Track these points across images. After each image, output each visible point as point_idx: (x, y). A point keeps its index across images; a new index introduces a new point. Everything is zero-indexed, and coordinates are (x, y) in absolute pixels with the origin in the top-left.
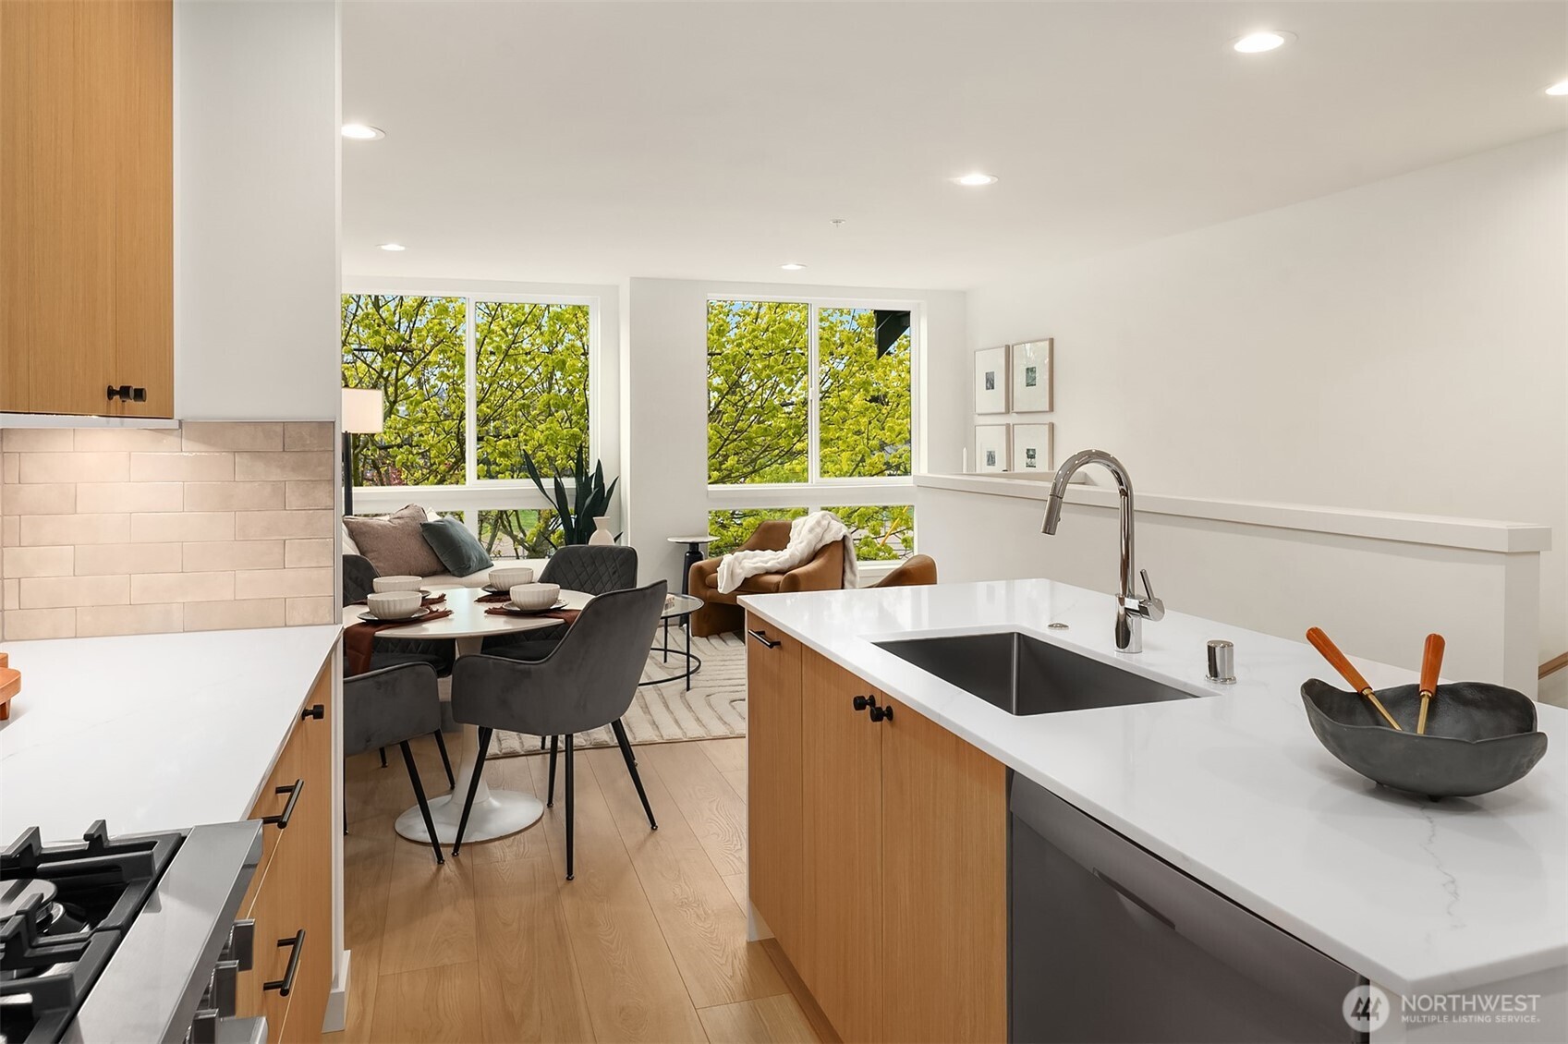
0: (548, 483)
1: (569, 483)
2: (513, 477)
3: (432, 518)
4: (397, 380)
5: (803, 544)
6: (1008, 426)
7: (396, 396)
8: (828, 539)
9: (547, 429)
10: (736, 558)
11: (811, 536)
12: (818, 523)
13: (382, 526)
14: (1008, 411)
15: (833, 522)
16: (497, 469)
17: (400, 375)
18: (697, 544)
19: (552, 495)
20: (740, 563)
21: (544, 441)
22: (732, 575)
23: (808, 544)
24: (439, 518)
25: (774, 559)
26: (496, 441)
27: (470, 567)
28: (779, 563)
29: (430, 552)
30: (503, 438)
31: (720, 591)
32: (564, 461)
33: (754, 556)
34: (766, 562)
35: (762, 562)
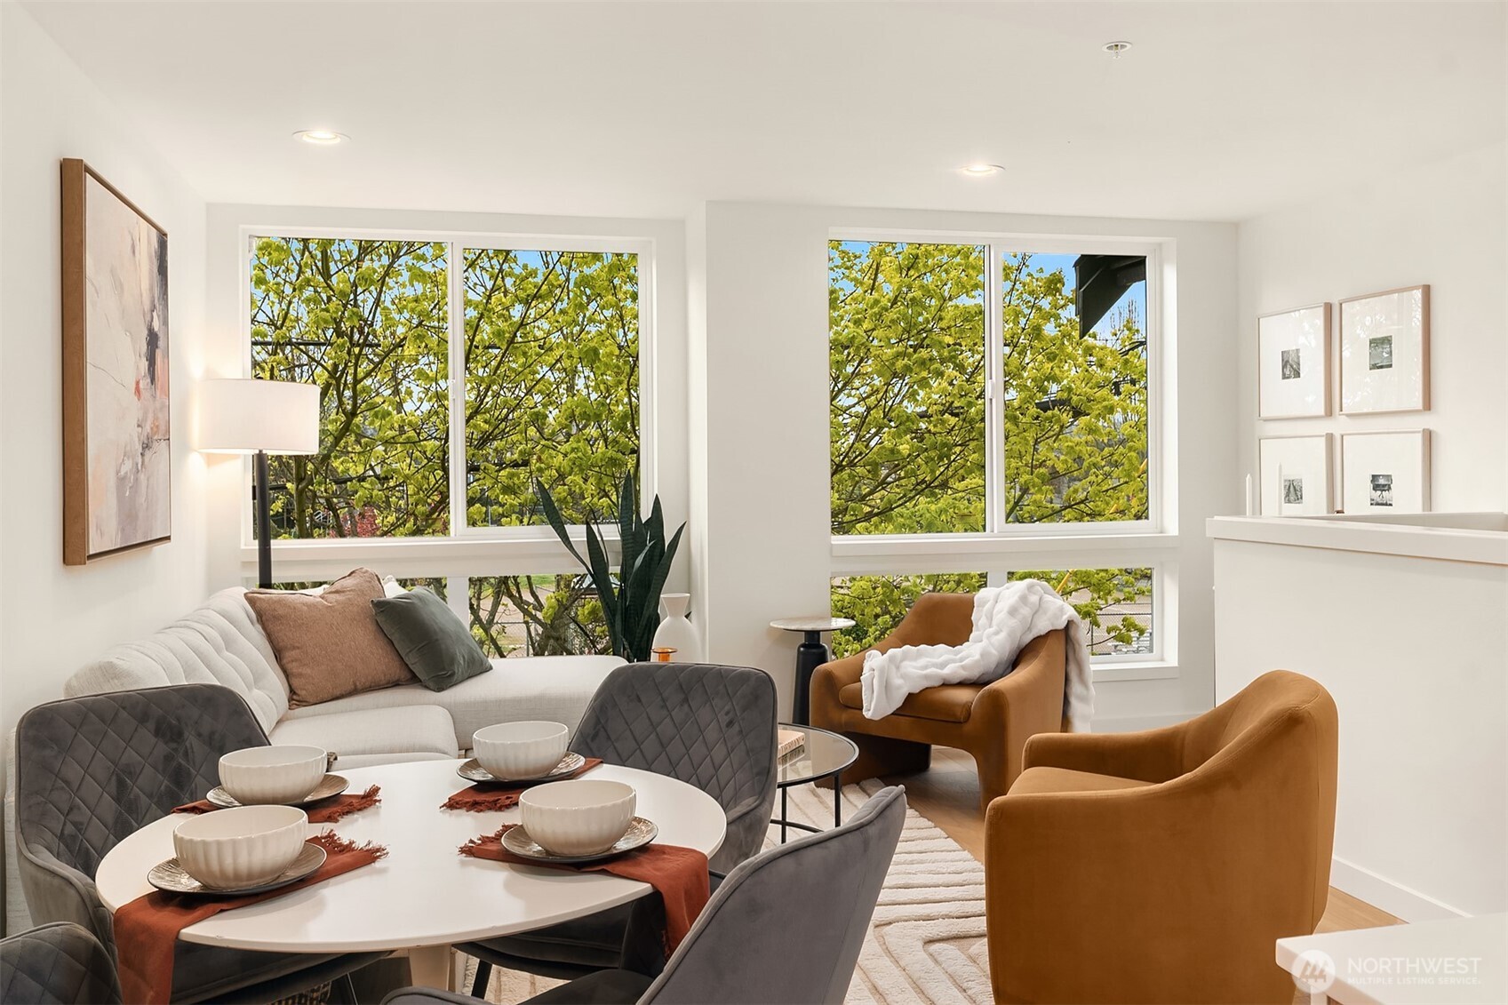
0: (577, 533)
1: (610, 533)
2: (521, 522)
3: (392, 591)
4: (356, 381)
5: (1002, 635)
6: (1330, 438)
7: (355, 406)
8: (1042, 627)
9: (573, 450)
10: (892, 659)
11: (1013, 622)
12: (1023, 599)
13: (311, 606)
14: (1329, 412)
15: (1048, 598)
16: (500, 510)
17: (361, 375)
18: (818, 632)
19: (583, 551)
20: (898, 668)
21: (568, 469)
22: (887, 687)
23: (1010, 635)
24: (403, 591)
25: (954, 661)
26: (499, 471)
27: (453, 675)
28: (963, 667)
29: (389, 648)
30: (507, 466)
31: (867, 714)
32: (595, 499)
33: (919, 655)
34: (943, 666)
35: (935, 665)
